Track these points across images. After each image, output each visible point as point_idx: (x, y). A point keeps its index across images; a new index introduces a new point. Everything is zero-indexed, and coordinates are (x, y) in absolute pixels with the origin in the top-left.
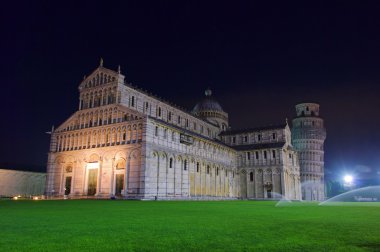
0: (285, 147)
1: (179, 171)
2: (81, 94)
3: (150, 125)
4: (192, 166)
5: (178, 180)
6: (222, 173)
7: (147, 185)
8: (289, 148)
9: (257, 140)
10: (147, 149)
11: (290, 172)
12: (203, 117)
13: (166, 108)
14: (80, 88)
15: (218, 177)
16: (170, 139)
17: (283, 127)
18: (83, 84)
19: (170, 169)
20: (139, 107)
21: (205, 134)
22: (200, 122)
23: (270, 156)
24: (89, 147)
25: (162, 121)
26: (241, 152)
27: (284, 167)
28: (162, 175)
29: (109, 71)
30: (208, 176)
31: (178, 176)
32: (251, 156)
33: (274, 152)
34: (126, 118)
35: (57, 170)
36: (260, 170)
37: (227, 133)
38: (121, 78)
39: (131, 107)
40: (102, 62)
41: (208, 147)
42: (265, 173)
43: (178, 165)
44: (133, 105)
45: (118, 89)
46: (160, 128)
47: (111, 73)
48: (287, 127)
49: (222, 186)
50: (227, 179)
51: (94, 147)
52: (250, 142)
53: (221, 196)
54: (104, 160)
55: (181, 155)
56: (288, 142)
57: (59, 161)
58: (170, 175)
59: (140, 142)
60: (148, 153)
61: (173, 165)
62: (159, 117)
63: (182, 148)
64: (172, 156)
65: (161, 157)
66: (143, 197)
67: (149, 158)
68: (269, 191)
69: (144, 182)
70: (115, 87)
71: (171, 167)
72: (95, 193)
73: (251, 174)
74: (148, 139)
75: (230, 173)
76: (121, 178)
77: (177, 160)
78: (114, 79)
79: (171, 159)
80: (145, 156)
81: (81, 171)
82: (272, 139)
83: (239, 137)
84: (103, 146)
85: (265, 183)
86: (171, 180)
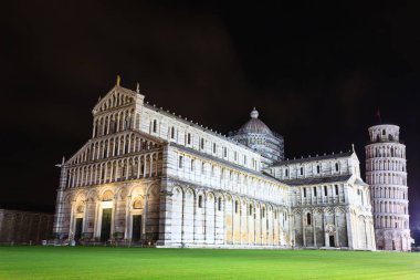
0: (351, 181)
1: (210, 212)
2: (95, 120)
3: (172, 155)
4: (229, 206)
5: (210, 223)
6: (270, 214)
7: (167, 229)
8: (356, 182)
9: (315, 172)
10: (169, 184)
11: (358, 213)
12: (246, 143)
13: (198, 133)
14: (95, 112)
15: (264, 220)
16: (198, 172)
17: (350, 154)
18: (97, 107)
19: (199, 210)
20: (162, 133)
21: (249, 165)
22: (241, 150)
23: (332, 192)
24: (102, 183)
25: (191, 151)
26: (295, 188)
27: (350, 207)
28: (189, 216)
29: (127, 90)
30: (251, 218)
31: (210, 219)
32: (308, 193)
33: (336, 186)
34: (144, 146)
35: (68, 211)
36: (321, 211)
37: (275, 164)
38: (139, 98)
39: (153, 134)
40: (119, 81)
41: (249, 180)
42: (327, 214)
43: (210, 203)
44: (155, 130)
45: (136, 112)
46: (185, 158)
47: (127, 92)
48: (354, 155)
49: (270, 231)
50: (276, 221)
51: (108, 182)
52: (306, 175)
53: (269, 244)
54: (119, 198)
55: (214, 191)
56: (356, 174)
57: (69, 200)
58: (199, 216)
59: (159, 177)
60: (169, 190)
61: (203, 203)
62: (187, 146)
63: (214, 183)
64: (201, 193)
65: (187, 194)
66: (163, 244)
67: (171, 195)
68: (332, 238)
69: (164, 225)
70: (133, 110)
71: (200, 206)
72: (109, 237)
73: (309, 215)
74: (170, 172)
75: (281, 215)
76: (137, 219)
77: (208, 198)
78: (131, 99)
79: (200, 197)
80: (165, 193)
81: (92, 212)
82: (334, 172)
83: (293, 169)
84: (119, 180)
85: (326, 228)
86: (201, 223)
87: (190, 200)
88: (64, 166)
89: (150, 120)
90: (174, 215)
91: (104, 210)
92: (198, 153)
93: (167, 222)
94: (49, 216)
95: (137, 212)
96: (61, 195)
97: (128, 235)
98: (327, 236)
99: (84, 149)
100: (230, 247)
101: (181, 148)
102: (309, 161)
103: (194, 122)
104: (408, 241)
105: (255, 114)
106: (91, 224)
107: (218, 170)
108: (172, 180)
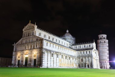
0: (93, 50)
1: (55, 58)
2: (23, 32)
3: (45, 42)
4: (60, 56)
5: (55, 61)
6: (71, 59)
8: (95, 50)
9: (84, 47)
10: (44, 50)
11: (95, 58)
12: (65, 39)
13: (52, 36)
14: (23, 30)
15: (70, 60)
16: (52, 47)
17: (93, 42)
18: (24, 29)
19: (52, 58)
20: (42, 36)
21: (66, 45)
22: (64, 41)
23: (88, 53)
24: (25, 50)
25: (50, 41)
26: (78, 52)
27: (93, 57)
28: (49, 59)
30: (66, 60)
31: (55, 60)
32: (82, 53)
33: (89, 51)
34: (37, 40)
35: (16, 58)
36: (85, 58)
37: (73, 45)
38: (36, 27)
39: (39, 36)
40: (30, 21)
41: (66, 49)
43: (55, 56)
44: (40, 35)
45: (35, 30)
46: (48, 43)
47: (32, 25)
48: (94, 43)
49: (71, 63)
50: (73, 61)
51: (27, 50)
52: (81, 48)
53: (71, 67)
54: (30, 54)
55: (56, 52)
56: (95, 48)
57: (16, 55)
58: (52, 59)
59: (41, 48)
60: (44, 52)
62: (49, 40)
63: (56, 50)
64: (53, 53)
65: (49, 53)
66: (42, 67)
67: (44, 53)
68: (88, 65)
69: (42, 62)
70: (34, 30)
71: (52, 56)
72: (27, 65)
73: (82, 59)
74: (44, 47)
75: (74, 59)
76: (35, 60)
77: (55, 54)
78: (34, 27)
79: (52, 54)
80: (43, 53)
81: (22, 58)
82: (89, 47)
83: (78, 47)
84: (30, 49)
85: (87, 63)
86: (52, 61)
87: (49, 55)
88: (15, 45)
89: (39, 33)
90: (45, 59)
91: (26, 57)
92: (52, 42)
93: (43, 61)
94: (10, 59)
95: (35, 58)
96: (14, 53)
97: (32, 64)
98: (87, 65)
99: (20, 40)
100: (60, 68)
101: (47, 40)
102: (82, 44)
103: (51, 33)
104: (109, 66)
105: (68, 31)
106: (22, 61)
107: (57, 47)
108: (45, 49)
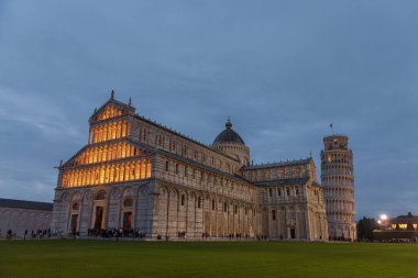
0: (309, 183)
1: (191, 209)
4: (207, 204)
5: (191, 219)
6: (241, 210)
7: (155, 224)
8: (314, 184)
9: (279, 175)
10: (157, 185)
11: (314, 209)
13: (181, 141)
15: (236, 215)
16: (182, 175)
19: (182, 208)
20: (150, 141)
21: (224, 169)
22: (217, 156)
23: (293, 193)
26: (262, 189)
27: (309, 205)
28: (173, 213)
30: (225, 214)
31: (191, 215)
32: (273, 192)
33: (297, 188)
36: (283, 208)
38: (131, 111)
39: (142, 141)
41: (225, 182)
42: (289, 211)
43: (191, 202)
44: (145, 139)
46: (171, 163)
47: (120, 104)
49: (241, 225)
50: (246, 217)
52: (272, 177)
54: (112, 197)
55: (194, 192)
56: (313, 178)
57: (66, 198)
58: (182, 214)
60: (156, 190)
61: (185, 202)
62: (172, 152)
64: (184, 193)
65: (172, 194)
66: (150, 237)
67: (158, 195)
68: (293, 232)
69: (152, 221)
71: (183, 204)
74: (157, 175)
75: (250, 212)
77: (190, 197)
78: (124, 111)
79: (183, 197)
81: (87, 209)
82: (295, 175)
85: (288, 222)
86: (183, 219)
87: (174, 199)
88: (62, 168)
89: (141, 130)
90: (161, 212)
91: (98, 207)
93: (155, 218)
95: (128, 209)
96: (58, 194)
98: (289, 230)
107: (198, 174)
